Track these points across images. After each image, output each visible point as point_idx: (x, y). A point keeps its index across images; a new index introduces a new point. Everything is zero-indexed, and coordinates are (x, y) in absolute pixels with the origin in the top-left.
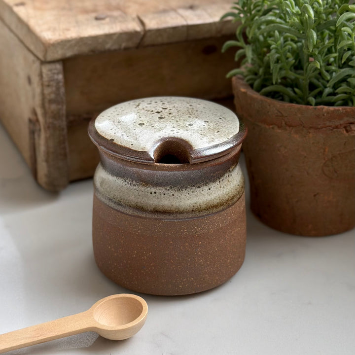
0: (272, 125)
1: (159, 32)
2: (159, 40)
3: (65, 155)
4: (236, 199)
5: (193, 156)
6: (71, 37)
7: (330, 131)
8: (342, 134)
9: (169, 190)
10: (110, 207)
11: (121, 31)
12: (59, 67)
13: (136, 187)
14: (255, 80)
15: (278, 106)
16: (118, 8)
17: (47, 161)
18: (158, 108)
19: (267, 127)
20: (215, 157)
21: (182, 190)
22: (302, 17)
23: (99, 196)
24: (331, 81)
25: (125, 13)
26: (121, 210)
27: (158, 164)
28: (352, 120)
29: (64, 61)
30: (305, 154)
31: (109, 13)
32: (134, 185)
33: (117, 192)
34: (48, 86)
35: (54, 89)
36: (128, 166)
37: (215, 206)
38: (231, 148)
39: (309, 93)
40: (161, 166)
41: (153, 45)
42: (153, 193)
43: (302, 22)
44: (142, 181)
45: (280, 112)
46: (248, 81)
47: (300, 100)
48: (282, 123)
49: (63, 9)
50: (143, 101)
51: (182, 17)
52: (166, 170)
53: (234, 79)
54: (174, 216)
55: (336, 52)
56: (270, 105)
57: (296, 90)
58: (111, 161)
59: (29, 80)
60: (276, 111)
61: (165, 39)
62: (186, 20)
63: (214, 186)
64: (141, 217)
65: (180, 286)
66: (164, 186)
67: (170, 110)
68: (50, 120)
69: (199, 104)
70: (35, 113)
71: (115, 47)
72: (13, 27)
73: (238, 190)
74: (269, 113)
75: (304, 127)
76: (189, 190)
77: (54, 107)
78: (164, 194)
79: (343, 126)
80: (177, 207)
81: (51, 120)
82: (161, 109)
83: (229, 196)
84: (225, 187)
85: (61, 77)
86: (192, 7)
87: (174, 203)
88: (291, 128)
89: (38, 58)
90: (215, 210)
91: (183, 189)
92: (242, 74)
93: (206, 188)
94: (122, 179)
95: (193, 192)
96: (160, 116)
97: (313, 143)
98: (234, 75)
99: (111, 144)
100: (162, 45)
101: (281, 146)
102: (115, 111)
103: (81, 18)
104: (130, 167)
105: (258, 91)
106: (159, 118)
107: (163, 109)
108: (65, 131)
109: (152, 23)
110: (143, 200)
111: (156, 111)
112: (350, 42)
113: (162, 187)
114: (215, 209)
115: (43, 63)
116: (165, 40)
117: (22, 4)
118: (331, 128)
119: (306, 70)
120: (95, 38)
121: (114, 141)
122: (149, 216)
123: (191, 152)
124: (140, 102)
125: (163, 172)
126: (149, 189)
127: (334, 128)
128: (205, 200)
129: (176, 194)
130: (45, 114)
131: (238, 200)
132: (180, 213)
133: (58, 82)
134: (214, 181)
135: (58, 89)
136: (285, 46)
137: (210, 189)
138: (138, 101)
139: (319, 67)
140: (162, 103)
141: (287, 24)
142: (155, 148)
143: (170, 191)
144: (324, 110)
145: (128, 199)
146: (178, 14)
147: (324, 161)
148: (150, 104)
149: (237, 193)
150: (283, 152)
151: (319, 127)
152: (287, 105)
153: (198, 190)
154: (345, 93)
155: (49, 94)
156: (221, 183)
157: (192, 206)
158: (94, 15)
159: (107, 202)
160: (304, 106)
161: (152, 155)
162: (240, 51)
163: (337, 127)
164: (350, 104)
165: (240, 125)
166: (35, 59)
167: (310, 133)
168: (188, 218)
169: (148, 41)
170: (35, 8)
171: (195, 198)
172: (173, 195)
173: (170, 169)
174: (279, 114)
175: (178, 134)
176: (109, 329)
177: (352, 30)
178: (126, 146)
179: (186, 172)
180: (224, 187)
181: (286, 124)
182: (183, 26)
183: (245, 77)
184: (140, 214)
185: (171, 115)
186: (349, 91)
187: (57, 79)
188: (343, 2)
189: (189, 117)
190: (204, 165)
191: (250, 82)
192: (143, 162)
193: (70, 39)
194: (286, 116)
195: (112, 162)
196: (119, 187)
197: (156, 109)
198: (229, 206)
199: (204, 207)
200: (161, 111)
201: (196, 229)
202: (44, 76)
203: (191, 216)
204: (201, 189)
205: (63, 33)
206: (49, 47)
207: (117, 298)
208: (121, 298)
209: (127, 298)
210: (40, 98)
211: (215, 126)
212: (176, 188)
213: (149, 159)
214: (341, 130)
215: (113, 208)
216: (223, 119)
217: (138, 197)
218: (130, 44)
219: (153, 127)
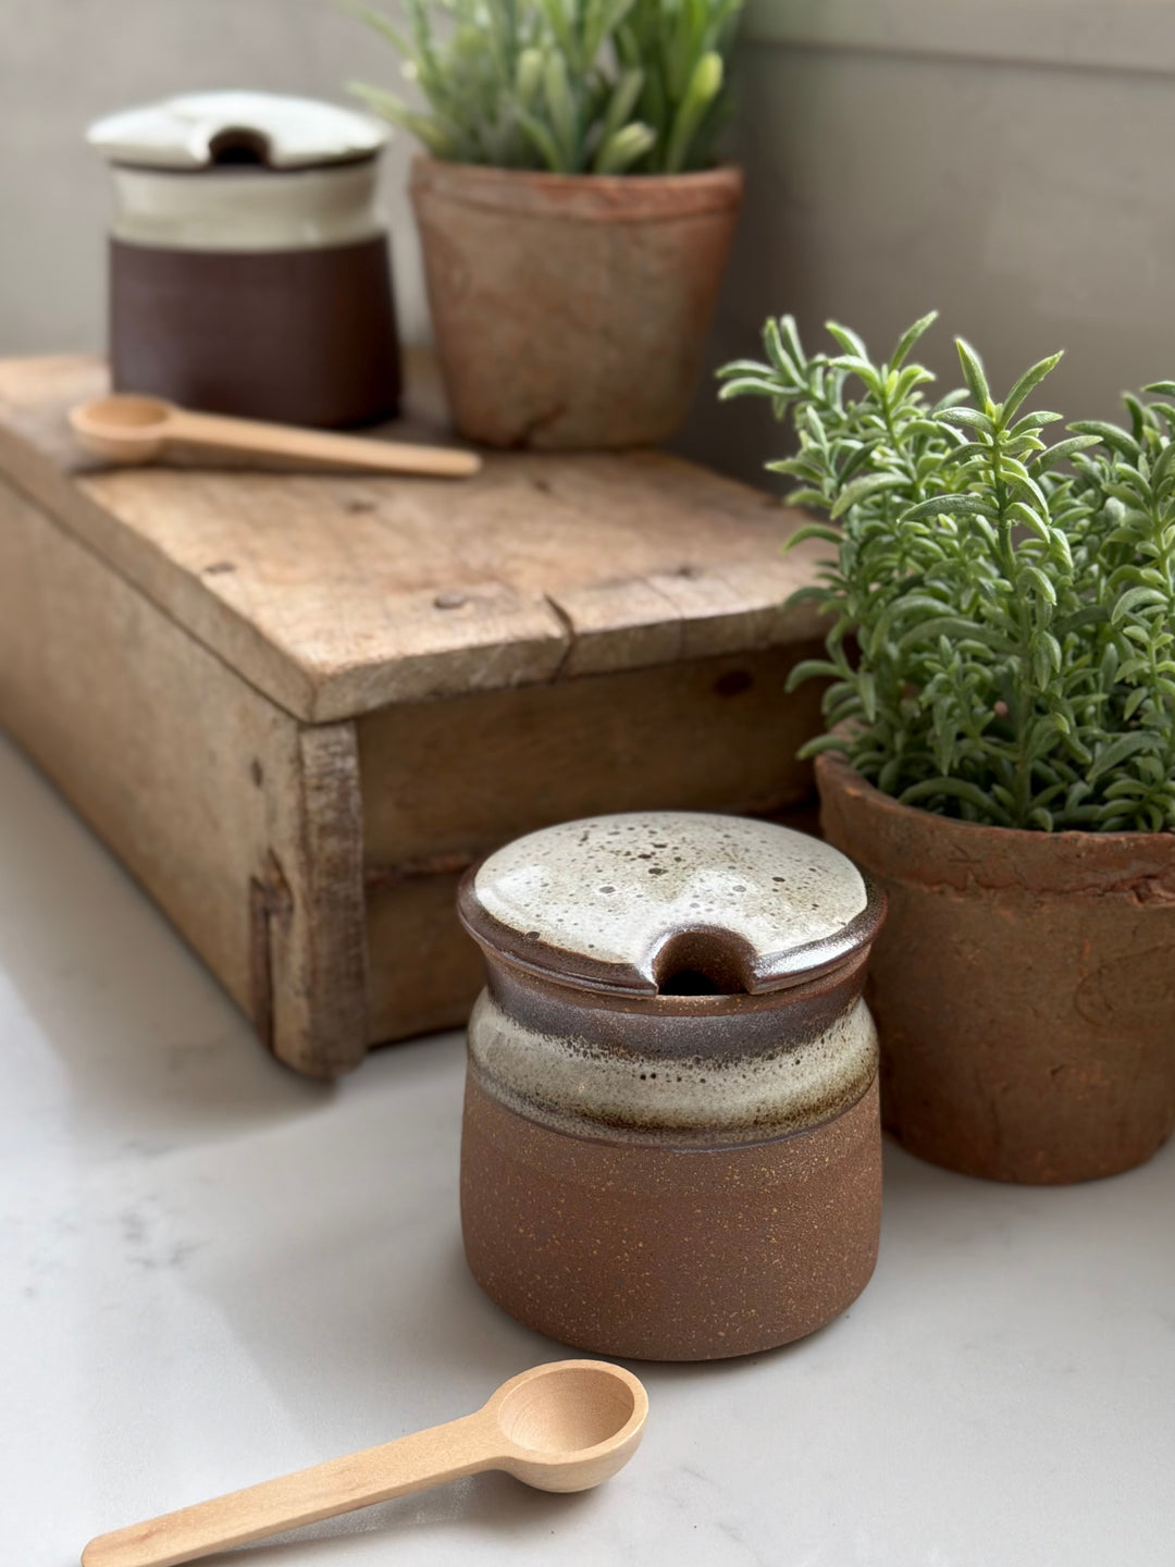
0: (939, 883)
1: (610, 638)
2: (611, 661)
3: (360, 976)
4: (862, 1088)
5: (759, 973)
6: (380, 657)
7: (1098, 898)
8: (1128, 905)
9: (691, 1067)
10: (524, 1118)
11: (511, 639)
12: (346, 736)
13: (601, 1062)
14: (882, 764)
16: (490, 576)
17: (310, 994)
18: (640, 844)
19: (926, 890)
20: (814, 976)
21: (727, 1067)
22: (1015, 601)
23: (492, 1088)
24: (1095, 767)
25: (512, 589)
26: (557, 1125)
27: (664, 998)
28: (1151, 869)
29: (361, 722)
30: (1030, 962)
31: (469, 590)
32: (596, 1057)
33: (547, 1078)
34: (319, 788)
35: (334, 796)
36: (578, 1004)
37: (814, 1109)
38: (855, 950)
39: (1032, 800)
40: (673, 1002)
41: (593, 675)
42: (648, 1076)
43: (1014, 614)
44: (619, 1045)
45: (962, 851)
46: (859, 767)
47: (1007, 818)
48: (966, 877)
49: (341, 579)
50: (593, 826)
51: (666, 597)
52: (686, 1013)
53: (820, 761)
54: (706, 1140)
55: (1097, 691)
56: (932, 832)
58: (531, 992)
59: (257, 774)
60: (951, 848)
61: (623, 658)
62: (677, 606)
63: (810, 1053)
64: (614, 1145)
65: (722, 1334)
66: (680, 1057)
67: (676, 848)
68: (322, 882)
69: (747, 833)
70: (274, 862)
71: (496, 681)
72: (203, 629)
73: (867, 1062)
76: (746, 1067)
77: (332, 845)
78: (679, 1080)
79: (1130, 884)
80: (714, 1113)
81: (324, 882)
82: (652, 849)
83: (847, 1081)
84: (837, 1055)
85: (351, 763)
86: (685, 572)
87: (704, 1103)
88: (992, 891)
89: (290, 715)
90: (813, 1120)
91: (730, 1065)
92: (841, 747)
93: (789, 1060)
94: (560, 1040)
95: (755, 1070)
96: (653, 867)
97: (1051, 932)
98: (820, 751)
99: (531, 947)
100: (617, 673)
101: (962, 942)
102: (525, 854)
103: (398, 602)
104: (585, 1006)
105: (895, 792)
106: (651, 871)
107: (656, 846)
108: (362, 910)
109: (591, 617)
110: (622, 1098)
111: (639, 854)
112: (1144, 665)
113: (672, 1059)
114: (812, 1117)
115: (305, 726)
116: (625, 660)
117: (225, 568)
118: (1099, 892)
119: (1028, 737)
120: (442, 659)
121: (542, 938)
122: (638, 1139)
123: (753, 964)
124: (586, 829)
125: (678, 1019)
126: (637, 1065)
127: (1105, 891)
128: (788, 1092)
129: (710, 1080)
130: (308, 863)
131: (866, 1091)
132: (722, 1131)
133: (344, 778)
134: (809, 1041)
135: (344, 795)
136: (965, 675)
137: (798, 1062)
138: (580, 827)
139: (1068, 731)
140: (646, 830)
141: (963, 616)
142: (654, 953)
143: (695, 1069)
144: (1080, 844)
145: (580, 1094)
146: (653, 589)
147: (1080, 980)
148: (617, 833)
149: (865, 1070)
150: (970, 957)
151: (1067, 887)
152: (980, 830)
153: (768, 1065)
154: (1127, 796)
155: (321, 811)
156: (825, 1045)
157: (754, 1110)
158: (430, 595)
159: (515, 1104)
160: (1026, 834)
161: (648, 973)
162: (838, 688)
163: (1113, 888)
164: (1142, 824)
165: (867, 887)
166: (281, 716)
167: (1042, 904)
168: (744, 1143)
169: (580, 663)
170: (263, 578)
171: (761, 1089)
172: (703, 1081)
173: (696, 1009)
174: (958, 854)
175: (711, 913)
176: (549, 1463)
177: (1148, 632)
178: (575, 950)
179: (738, 1018)
180: (832, 1057)
182: (672, 623)
183: (853, 756)
184: (612, 1136)
185: (682, 865)
186: (1138, 791)
187: (342, 771)
188: (1117, 561)
189: (730, 868)
190: (785, 999)
191: (867, 770)
192: (624, 993)
193: (378, 661)
194: (979, 861)
195: (534, 993)
196: (550, 1064)
197: (638, 848)
198: (846, 1109)
199: (785, 1111)
200: (653, 853)
201: (763, 1174)
202: (308, 761)
203: (751, 1138)
204: (775, 1063)
205: (357, 644)
206: (322, 683)
207: (555, 1374)
208: (567, 1372)
209: (584, 1371)
210: (296, 821)
211: (803, 890)
212: (710, 1063)
213: (645, 985)
214: (1126, 895)
215: (533, 1122)
216: (819, 871)
217: (607, 1088)
218: (534, 673)
219: (639, 896)
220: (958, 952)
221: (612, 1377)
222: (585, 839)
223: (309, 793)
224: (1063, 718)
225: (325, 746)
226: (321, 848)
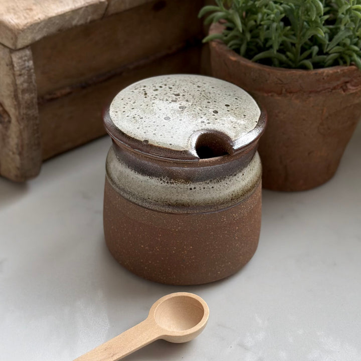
0: (270, 92)
2: (122, 7)
5: (234, 148)
7: (329, 93)
8: (340, 94)
9: (208, 183)
11: (87, 5)
12: (28, 52)
13: (174, 185)
15: (279, 74)
19: (266, 95)
26: (158, 209)
27: (201, 160)
28: (347, 79)
29: (34, 47)
30: (304, 117)
32: (173, 183)
33: (153, 192)
34: (20, 75)
35: (26, 77)
36: (167, 166)
37: (249, 190)
39: (300, 56)
41: (117, 14)
42: (193, 188)
44: (181, 179)
45: (281, 80)
46: (230, 47)
48: (282, 90)
52: (208, 165)
53: (214, 44)
54: (215, 208)
56: (269, 74)
57: (289, 54)
60: (276, 80)
63: (246, 170)
64: (181, 214)
66: (204, 180)
67: (184, 95)
68: (23, 111)
69: (204, 83)
71: (82, 22)
74: (268, 82)
75: (304, 92)
76: (227, 180)
77: (27, 96)
78: (204, 188)
79: (340, 86)
80: (217, 198)
81: (25, 111)
82: (174, 96)
85: (31, 63)
87: (214, 195)
88: (292, 95)
90: (249, 194)
91: (222, 180)
92: (220, 38)
93: (240, 174)
94: (157, 178)
95: (230, 181)
96: (179, 106)
97: (313, 106)
99: (146, 146)
100: (125, 12)
101: (279, 112)
104: (169, 166)
105: (249, 55)
107: (176, 95)
110: (183, 197)
111: (171, 99)
112: (349, 6)
113: (202, 181)
115: (11, 51)
116: (128, 6)
118: (330, 90)
120: (62, 16)
122: (190, 211)
125: (205, 167)
126: (188, 185)
127: (332, 90)
128: (241, 186)
129: (215, 187)
130: (18, 105)
132: (221, 204)
133: (29, 69)
135: (30, 76)
137: (243, 175)
139: (323, 35)
140: (167, 87)
143: (210, 184)
144: (324, 74)
145: (166, 197)
147: (321, 121)
150: (282, 117)
151: (319, 90)
152: (287, 73)
153: (234, 178)
154: (337, 53)
155: (22, 84)
156: (251, 166)
157: (231, 195)
159: (139, 202)
161: (195, 153)
163: (335, 88)
164: (341, 61)
167: (310, 97)
168: (228, 207)
169: (112, 10)
171: (232, 187)
172: (213, 187)
173: (212, 163)
174: (279, 82)
175: (210, 125)
178: (165, 147)
179: (227, 164)
180: (253, 169)
181: (286, 91)
183: (226, 42)
184: (181, 211)
187: (28, 67)
191: (234, 47)
192: (187, 162)
193: (39, 21)
194: (287, 84)
195: (146, 162)
196: (153, 187)
199: (240, 193)
200: (177, 99)
201: (234, 216)
202: (15, 65)
203: (230, 205)
204: (236, 177)
205: (28, 14)
206: (19, 33)
207: (169, 299)
208: (173, 298)
209: (179, 297)
210: (12, 89)
211: (238, 109)
212: (215, 181)
213: (194, 158)
214: (340, 91)
215: (147, 208)
216: (239, 99)
217: (177, 194)
218: (96, 17)
219: (181, 120)
220: (277, 116)
221: (191, 298)
222: (146, 94)
223: (16, 78)
224: (321, 30)
225: (21, 58)
226: (23, 98)
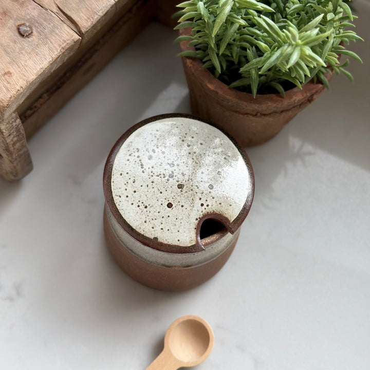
1: (94, 27)
2: (95, 32)
19: (242, 116)
34: (10, 135)
35: (15, 133)
68: (15, 155)
71: (60, 65)
74: (245, 109)
75: (277, 113)
77: (17, 145)
85: (18, 121)
88: (266, 116)
96: (178, 184)
99: (156, 244)
106: (178, 187)
111: (168, 174)
123: (230, 227)
133: (17, 126)
135: (18, 131)
150: (254, 125)
151: (289, 109)
155: (12, 140)
161: (201, 245)
163: (302, 103)
167: (281, 114)
178: (174, 244)
181: (261, 114)
200: (173, 172)
206: (4, 110)
218: (72, 54)
219: (182, 206)
220: (250, 124)
222: (142, 165)
223: (7, 139)
225: (8, 123)
226: (14, 149)
